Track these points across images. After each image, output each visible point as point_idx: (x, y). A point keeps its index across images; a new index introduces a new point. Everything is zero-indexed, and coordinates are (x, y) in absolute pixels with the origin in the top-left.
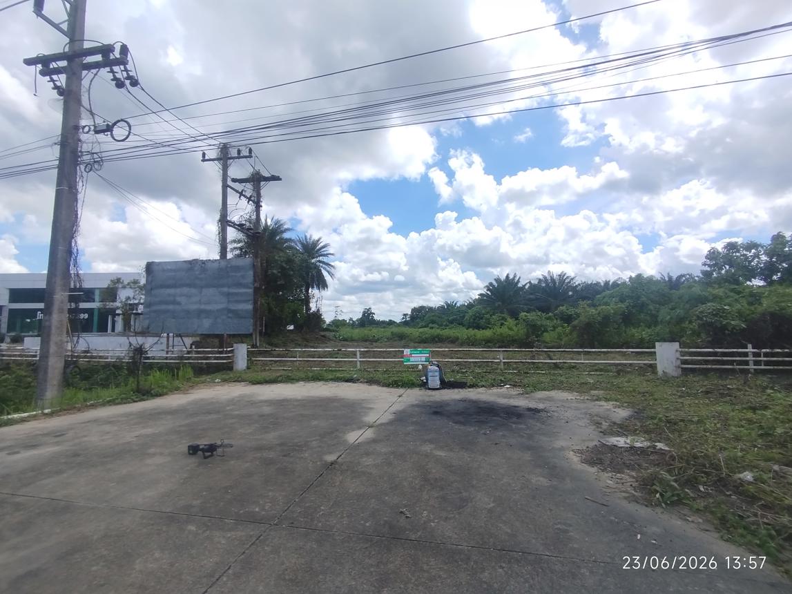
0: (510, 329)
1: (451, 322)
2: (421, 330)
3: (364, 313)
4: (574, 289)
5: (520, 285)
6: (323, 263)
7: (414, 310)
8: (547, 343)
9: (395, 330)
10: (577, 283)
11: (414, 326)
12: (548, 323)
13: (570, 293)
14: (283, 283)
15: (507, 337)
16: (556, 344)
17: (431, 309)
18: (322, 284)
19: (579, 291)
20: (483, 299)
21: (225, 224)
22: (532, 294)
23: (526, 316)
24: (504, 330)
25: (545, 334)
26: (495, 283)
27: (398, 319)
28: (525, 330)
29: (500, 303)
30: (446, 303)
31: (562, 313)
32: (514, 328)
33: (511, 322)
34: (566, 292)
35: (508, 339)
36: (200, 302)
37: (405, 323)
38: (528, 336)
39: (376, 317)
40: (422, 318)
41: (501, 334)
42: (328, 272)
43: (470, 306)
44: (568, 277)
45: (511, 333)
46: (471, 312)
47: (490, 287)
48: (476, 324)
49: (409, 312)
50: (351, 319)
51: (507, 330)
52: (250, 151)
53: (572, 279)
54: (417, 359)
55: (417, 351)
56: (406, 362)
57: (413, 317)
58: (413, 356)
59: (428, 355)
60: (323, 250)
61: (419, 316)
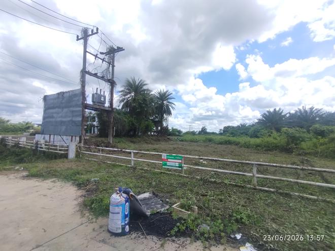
0: (275, 139)
1: (242, 134)
3: (202, 129)
4: (321, 116)
5: (283, 114)
6: (170, 103)
7: (225, 128)
8: (304, 149)
10: (323, 113)
11: (224, 135)
12: (305, 135)
13: (317, 119)
15: (271, 144)
16: (312, 151)
17: (233, 127)
18: (169, 113)
19: (324, 117)
20: (260, 122)
21: (84, 73)
22: (290, 119)
23: (287, 130)
24: (271, 140)
25: (303, 143)
26: (267, 114)
27: (218, 132)
28: (286, 140)
29: (270, 124)
30: (241, 125)
31: (316, 129)
32: (278, 138)
33: (275, 134)
34: (314, 118)
35: (272, 145)
36: (62, 117)
37: (221, 134)
38: (288, 144)
39: (207, 131)
41: (268, 142)
42: (172, 107)
43: (253, 125)
44: (316, 109)
45: (275, 141)
46: (252, 129)
47: (264, 115)
48: (255, 135)
49: (223, 128)
51: (272, 139)
52: (97, 29)
53: (319, 110)
55: (172, 156)
56: (164, 166)
57: (224, 131)
58: (169, 160)
59: (180, 161)
60: (170, 96)
61: (227, 130)
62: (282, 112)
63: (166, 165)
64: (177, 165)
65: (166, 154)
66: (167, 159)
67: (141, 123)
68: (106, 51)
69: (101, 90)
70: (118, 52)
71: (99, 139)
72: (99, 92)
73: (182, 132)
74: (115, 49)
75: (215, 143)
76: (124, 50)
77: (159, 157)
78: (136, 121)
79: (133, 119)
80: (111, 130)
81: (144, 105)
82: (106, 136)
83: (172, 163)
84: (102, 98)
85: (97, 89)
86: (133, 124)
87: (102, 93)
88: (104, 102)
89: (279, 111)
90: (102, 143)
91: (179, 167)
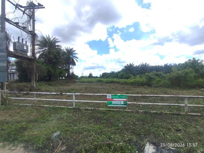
1: (114, 77)
2: (106, 79)
3: (90, 74)
6: (74, 57)
7: (103, 74)
9: (98, 79)
11: (103, 78)
14: (55, 61)
17: (107, 73)
18: (74, 64)
19: (150, 68)
22: (137, 69)
23: (148, 74)
26: (127, 66)
27: (99, 76)
29: (129, 71)
37: (101, 77)
38: (148, 81)
39: (93, 76)
40: (105, 76)
42: (76, 60)
43: (119, 72)
44: (147, 64)
46: (120, 74)
47: (125, 67)
48: (122, 77)
49: (102, 74)
50: (86, 76)
53: (149, 65)
54: (117, 103)
55: (117, 96)
56: (109, 104)
57: (103, 75)
58: (114, 99)
59: (125, 100)
60: (74, 52)
61: (104, 75)
62: (133, 65)
63: (111, 104)
64: (122, 102)
65: (110, 95)
66: (112, 99)
67: (55, 70)
68: (26, 5)
69: (23, 39)
70: (38, 8)
71: (22, 84)
72: (21, 41)
73: (78, 77)
74: (35, 5)
75: (104, 83)
76: (44, 8)
77: (104, 98)
78: (52, 69)
79: (50, 67)
80: (34, 75)
81: (59, 57)
82: (30, 81)
83: (118, 102)
84: (25, 47)
85: (19, 38)
86: (50, 71)
87: (24, 43)
88: (27, 51)
89: (132, 64)
90: (25, 87)
91: (124, 105)
